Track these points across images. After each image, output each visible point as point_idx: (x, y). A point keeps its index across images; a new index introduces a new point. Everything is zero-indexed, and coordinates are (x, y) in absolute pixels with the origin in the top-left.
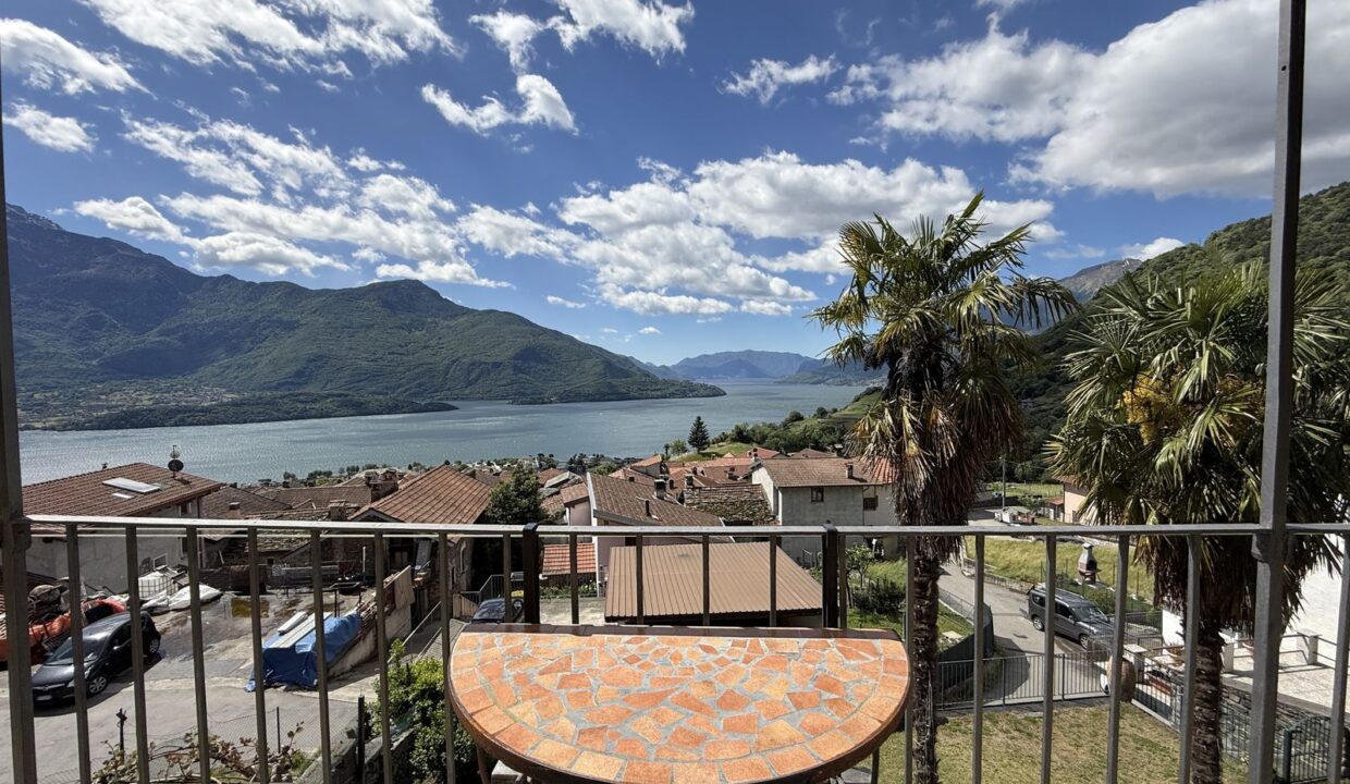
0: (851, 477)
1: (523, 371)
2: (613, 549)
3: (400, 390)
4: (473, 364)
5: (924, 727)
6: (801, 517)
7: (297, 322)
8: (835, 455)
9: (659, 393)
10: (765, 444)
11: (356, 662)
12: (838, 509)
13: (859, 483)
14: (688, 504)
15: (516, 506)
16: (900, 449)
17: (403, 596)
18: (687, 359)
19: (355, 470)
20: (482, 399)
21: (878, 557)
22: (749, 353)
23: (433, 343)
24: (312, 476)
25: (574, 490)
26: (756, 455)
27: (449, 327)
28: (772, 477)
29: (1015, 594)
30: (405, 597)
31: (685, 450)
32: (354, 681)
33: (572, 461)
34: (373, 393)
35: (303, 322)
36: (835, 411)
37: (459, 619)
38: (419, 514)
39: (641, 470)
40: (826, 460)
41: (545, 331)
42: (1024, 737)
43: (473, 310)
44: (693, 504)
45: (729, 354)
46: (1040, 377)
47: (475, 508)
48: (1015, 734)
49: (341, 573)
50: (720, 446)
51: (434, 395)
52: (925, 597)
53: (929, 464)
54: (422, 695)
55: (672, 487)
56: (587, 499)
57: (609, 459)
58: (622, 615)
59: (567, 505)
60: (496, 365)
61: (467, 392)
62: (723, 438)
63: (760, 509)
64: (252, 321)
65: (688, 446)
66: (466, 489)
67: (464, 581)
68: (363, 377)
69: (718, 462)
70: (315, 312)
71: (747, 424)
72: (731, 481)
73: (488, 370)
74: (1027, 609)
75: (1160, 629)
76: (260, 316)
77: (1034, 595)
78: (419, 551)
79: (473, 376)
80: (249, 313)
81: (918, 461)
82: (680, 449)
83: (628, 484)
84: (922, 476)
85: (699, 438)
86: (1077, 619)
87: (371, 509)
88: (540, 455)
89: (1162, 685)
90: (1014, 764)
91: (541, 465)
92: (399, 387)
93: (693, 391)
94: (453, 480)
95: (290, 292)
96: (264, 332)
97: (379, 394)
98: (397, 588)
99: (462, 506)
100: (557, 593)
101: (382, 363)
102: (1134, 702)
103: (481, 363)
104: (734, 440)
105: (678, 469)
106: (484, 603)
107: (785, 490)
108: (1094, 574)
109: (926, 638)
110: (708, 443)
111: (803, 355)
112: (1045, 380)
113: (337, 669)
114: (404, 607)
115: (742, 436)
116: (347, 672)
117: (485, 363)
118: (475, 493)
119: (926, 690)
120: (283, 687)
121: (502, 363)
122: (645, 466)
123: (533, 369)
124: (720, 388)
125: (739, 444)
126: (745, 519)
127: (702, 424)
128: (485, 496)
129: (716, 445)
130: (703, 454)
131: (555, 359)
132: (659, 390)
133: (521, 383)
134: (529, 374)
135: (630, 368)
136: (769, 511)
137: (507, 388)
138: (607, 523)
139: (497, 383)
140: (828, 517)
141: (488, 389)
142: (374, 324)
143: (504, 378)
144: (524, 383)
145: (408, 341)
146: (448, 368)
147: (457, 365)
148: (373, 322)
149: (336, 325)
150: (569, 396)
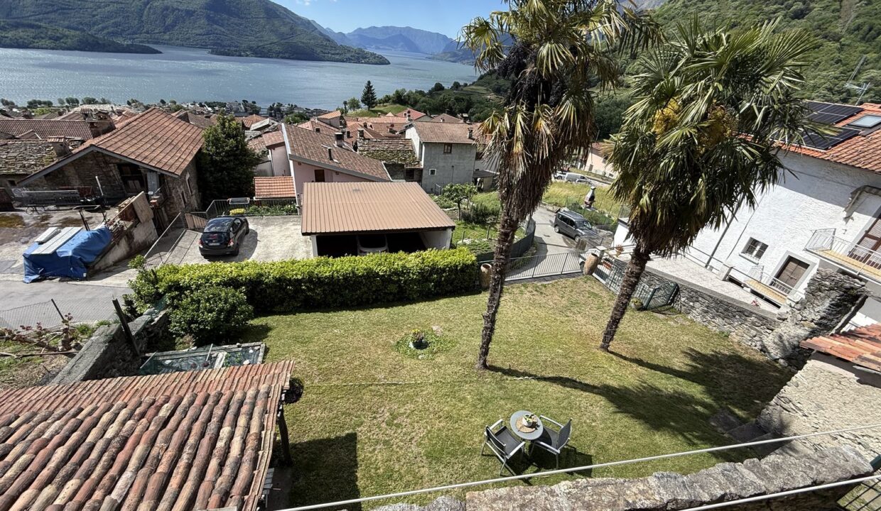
0: (470, 137)
1: (216, 23)
2: (305, 184)
3: (96, 27)
4: (166, 8)
5: (492, 306)
6: (436, 163)
8: (462, 121)
9: (337, 57)
10: (416, 108)
11: (117, 259)
12: (460, 158)
13: (474, 142)
14: (360, 151)
15: (227, 146)
16: (510, 146)
17: (144, 214)
18: (360, 28)
19: (74, 102)
20: (183, 45)
21: (480, 190)
22: (409, 29)
24: (33, 104)
25: (273, 136)
26: (409, 116)
28: (419, 135)
29: (549, 212)
30: (145, 213)
31: (358, 107)
32: (119, 272)
33: (271, 108)
34: (68, 27)
36: (466, 85)
37: (194, 230)
38: (140, 151)
39: (325, 121)
40: (456, 125)
42: (539, 294)
44: (364, 151)
45: (393, 28)
47: (191, 147)
48: (535, 293)
49: (82, 196)
50: (384, 106)
51: (135, 36)
52: (506, 241)
53: (528, 161)
54: (169, 289)
55: (349, 137)
56: (283, 144)
57: (301, 109)
58: (314, 231)
59: (269, 147)
60: (190, 13)
61: (167, 37)
62: (387, 99)
63: (410, 156)
65: (362, 105)
66: (180, 131)
67: (194, 202)
68: (50, 9)
69: (382, 119)
71: (404, 90)
72: (391, 134)
73: (182, 17)
74: (554, 221)
75: (614, 233)
77: (559, 215)
78: (149, 180)
79: (169, 21)
81: (520, 158)
82: (354, 105)
83: (315, 135)
84: (521, 169)
85: (369, 98)
86: (576, 228)
87: (91, 145)
88: (245, 101)
89: (608, 265)
90: (531, 308)
91: (246, 110)
92: (94, 24)
93: (366, 58)
94: (165, 121)
97: (76, 29)
98: (136, 208)
99: (180, 145)
100: (268, 210)
102: (594, 274)
103: (174, 10)
104: (394, 102)
105: (353, 123)
106: (210, 221)
107: (427, 144)
108: (591, 203)
109: (502, 263)
110: (376, 103)
111: (449, 37)
113: (102, 264)
114: (147, 221)
115: (401, 100)
116: (111, 266)
117: (178, 9)
118: (189, 135)
119: (497, 289)
120: (58, 279)
121: (194, 12)
122: (329, 118)
123: (226, 22)
124: (386, 57)
125: (398, 105)
126: (400, 163)
127: (371, 87)
128: (199, 138)
129: (382, 105)
130: (372, 111)
131: (245, 14)
132: (338, 54)
133: (217, 34)
134: (222, 25)
135: (313, 31)
136: (416, 158)
137: (204, 37)
138: (300, 164)
139: (194, 31)
140: (453, 164)
141: (186, 37)
143: (199, 27)
144: (220, 34)
146: (140, 10)
147: (149, 8)
150: (262, 51)
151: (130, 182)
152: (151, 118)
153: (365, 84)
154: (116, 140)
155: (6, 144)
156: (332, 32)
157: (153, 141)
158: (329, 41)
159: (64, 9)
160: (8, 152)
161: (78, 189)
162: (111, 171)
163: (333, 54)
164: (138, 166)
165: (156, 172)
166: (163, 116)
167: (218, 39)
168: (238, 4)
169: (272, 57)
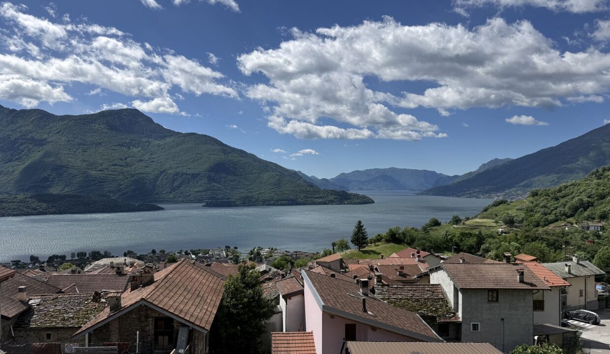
0: (522, 281)
1: (215, 181)
2: (348, 343)
4: (177, 174)
6: (479, 315)
7: (45, 140)
9: (320, 200)
12: (511, 308)
13: (531, 288)
15: (245, 297)
18: (344, 173)
19: (82, 256)
22: (393, 170)
23: (146, 157)
24: (51, 259)
25: (287, 283)
26: (419, 256)
27: (159, 146)
28: (452, 279)
31: (347, 248)
33: (252, 253)
35: (50, 140)
36: (468, 219)
38: (177, 304)
39: (325, 265)
40: (498, 266)
41: (234, 150)
43: (178, 133)
45: (377, 170)
47: (214, 298)
50: (376, 246)
51: (145, 198)
56: (300, 293)
59: (285, 297)
60: (195, 176)
61: (171, 196)
62: (379, 239)
63: (441, 306)
64: (12, 138)
65: (350, 244)
66: (204, 281)
68: (92, 183)
70: (59, 132)
71: (398, 228)
72: (401, 278)
73: (188, 180)
76: (18, 135)
79: (176, 184)
80: (10, 133)
82: (344, 246)
83: (336, 282)
85: (360, 238)
87: (142, 299)
88: (226, 247)
91: (227, 256)
92: (119, 191)
93: (349, 199)
94: (192, 272)
95: (41, 116)
96: (21, 148)
99: (206, 296)
101: (106, 172)
103: (183, 174)
104: (388, 241)
107: (464, 291)
110: (367, 243)
111: (438, 172)
115: (395, 238)
117: (186, 174)
118: (211, 285)
121: (199, 174)
122: (328, 261)
123: (223, 180)
124: (370, 197)
125: (392, 244)
126: (430, 314)
127: (362, 226)
128: (219, 288)
129: (373, 244)
130: (363, 251)
131: (240, 172)
132: (321, 197)
133: (214, 190)
134: (220, 183)
135: (298, 180)
136: (450, 309)
137: (202, 193)
138: (332, 317)
139: (195, 189)
140: (503, 316)
141: (188, 194)
142: (102, 142)
143: (200, 186)
144: (216, 190)
145: (127, 156)
146: (157, 177)
147: (164, 175)
148: (102, 141)
149: (74, 143)
150: (251, 201)
151: (160, 338)
152: (182, 269)
153: (356, 224)
154: (158, 293)
155: (57, 298)
156: (315, 178)
157: (185, 293)
158: (312, 186)
159: (101, 182)
160: (55, 306)
161: (119, 345)
162: (148, 325)
163: (316, 198)
164: (172, 320)
165: (188, 326)
166: (190, 267)
167: (214, 194)
168: (236, 165)
169: (258, 205)
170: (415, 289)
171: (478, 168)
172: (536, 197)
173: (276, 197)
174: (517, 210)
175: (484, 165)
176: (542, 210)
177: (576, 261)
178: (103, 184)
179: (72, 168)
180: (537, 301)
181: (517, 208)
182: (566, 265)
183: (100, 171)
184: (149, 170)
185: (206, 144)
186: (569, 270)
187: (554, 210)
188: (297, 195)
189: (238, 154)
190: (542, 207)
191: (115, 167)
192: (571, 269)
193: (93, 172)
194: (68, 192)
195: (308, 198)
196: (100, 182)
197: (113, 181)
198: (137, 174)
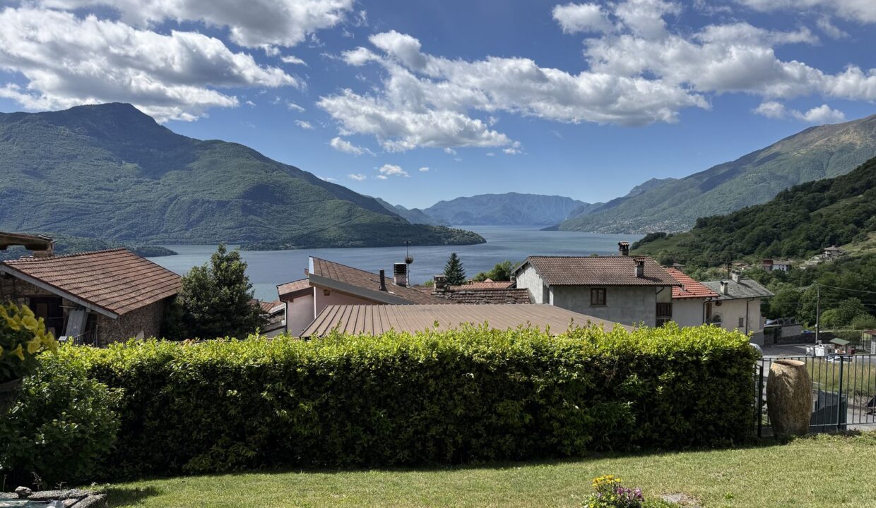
0: (640, 276)
1: (253, 212)
3: (109, 231)
4: (195, 202)
13: (652, 283)
18: (443, 202)
20: (206, 243)
22: (513, 196)
27: (166, 159)
28: (542, 277)
34: (77, 235)
41: (281, 166)
43: (196, 141)
46: (846, 222)
51: (148, 237)
60: (222, 204)
61: (188, 234)
68: (65, 216)
70: (7, 139)
73: (213, 210)
79: (194, 216)
92: (108, 228)
93: (450, 237)
97: (84, 235)
99: (141, 287)
101: (86, 199)
103: (204, 202)
107: (556, 289)
112: (852, 226)
117: (208, 201)
121: (228, 202)
123: (266, 210)
127: (458, 261)
131: (291, 199)
132: (410, 235)
133: (252, 226)
134: (260, 215)
137: (235, 231)
139: (223, 225)
141: (212, 232)
142: (77, 155)
143: (231, 219)
144: (255, 226)
145: (118, 175)
146: (164, 207)
147: (175, 204)
148: (77, 152)
149: (33, 155)
150: (308, 241)
153: (448, 258)
156: (402, 209)
158: (398, 220)
163: (404, 236)
165: (84, 308)
167: (252, 232)
168: (284, 189)
169: (320, 248)
170: (490, 295)
171: (629, 192)
172: (704, 229)
173: (345, 235)
174: (678, 246)
175: (637, 187)
176: (712, 246)
177: (736, 280)
178: (82, 217)
179: (33, 194)
180: (662, 303)
181: (679, 243)
182: (722, 283)
183: (76, 197)
184: (152, 196)
185: (238, 156)
186: (726, 290)
187: (727, 245)
188: (376, 233)
189: (288, 173)
190: (712, 242)
191: (100, 192)
192: (729, 289)
193: (66, 200)
194: (29, 230)
195: (392, 236)
196: (78, 215)
197: (97, 213)
198: (135, 202)
